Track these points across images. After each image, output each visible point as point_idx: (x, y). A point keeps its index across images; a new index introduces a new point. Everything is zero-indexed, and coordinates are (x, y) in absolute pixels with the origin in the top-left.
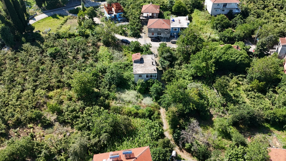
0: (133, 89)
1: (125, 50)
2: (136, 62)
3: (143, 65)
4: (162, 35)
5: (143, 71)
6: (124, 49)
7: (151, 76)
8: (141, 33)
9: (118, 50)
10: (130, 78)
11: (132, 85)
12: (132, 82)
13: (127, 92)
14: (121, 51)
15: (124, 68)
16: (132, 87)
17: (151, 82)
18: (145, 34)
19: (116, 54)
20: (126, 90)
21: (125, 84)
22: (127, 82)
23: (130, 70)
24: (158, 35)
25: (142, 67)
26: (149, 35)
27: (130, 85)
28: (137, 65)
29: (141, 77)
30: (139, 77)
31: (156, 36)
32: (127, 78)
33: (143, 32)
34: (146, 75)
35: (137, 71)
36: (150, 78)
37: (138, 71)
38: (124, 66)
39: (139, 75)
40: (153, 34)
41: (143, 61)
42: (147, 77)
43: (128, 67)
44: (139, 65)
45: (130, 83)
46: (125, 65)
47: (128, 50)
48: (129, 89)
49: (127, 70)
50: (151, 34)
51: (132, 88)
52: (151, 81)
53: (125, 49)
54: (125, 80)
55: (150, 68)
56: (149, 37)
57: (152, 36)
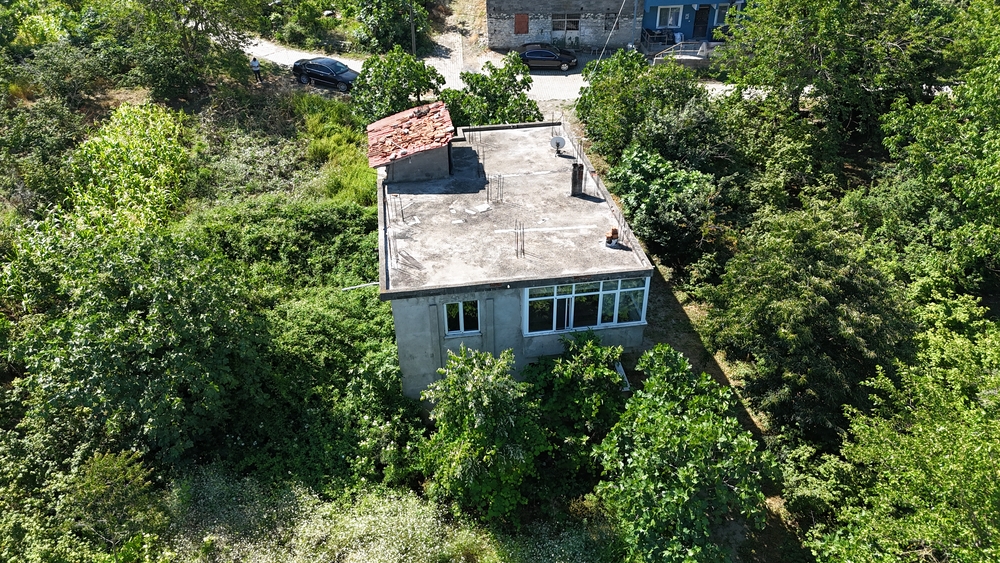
0: (389, 472)
1: (323, 121)
2: (408, 177)
3: (478, 203)
4: (586, 33)
5: (494, 255)
6: (312, 120)
7: (586, 311)
8: (441, 32)
9: (266, 129)
10: (350, 350)
11: (375, 429)
12: (379, 388)
14: (289, 134)
15: (292, 256)
16: (376, 449)
17: (589, 375)
18: (464, 33)
19: (248, 153)
20: (298, 490)
21: (296, 419)
22: (316, 397)
23: (354, 266)
24: (559, 34)
25: (469, 221)
26: (493, 33)
27: (355, 424)
28: (416, 205)
29: (471, 324)
30: (453, 324)
31: (546, 38)
32: (318, 346)
33: (454, 29)
34: (526, 300)
35: (428, 266)
36: (571, 329)
37: (433, 257)
38: (293, 234)
39: (452, 308)
40: (521, 28)
41: (480, 170)
42: (540, 318)
43: (338, 239)
44: (436, 206)
45: (349, 404)
46: (305, 226)
47: (343, 124)
48: (345, 471)
49: (328, 268)
50: (507, 26)
51: (380, 467)
52: (595, 360)
53: (319, 115)
54: (290, 367)
55: (556, 224)
56: (493, 49)
57: (514, 43)
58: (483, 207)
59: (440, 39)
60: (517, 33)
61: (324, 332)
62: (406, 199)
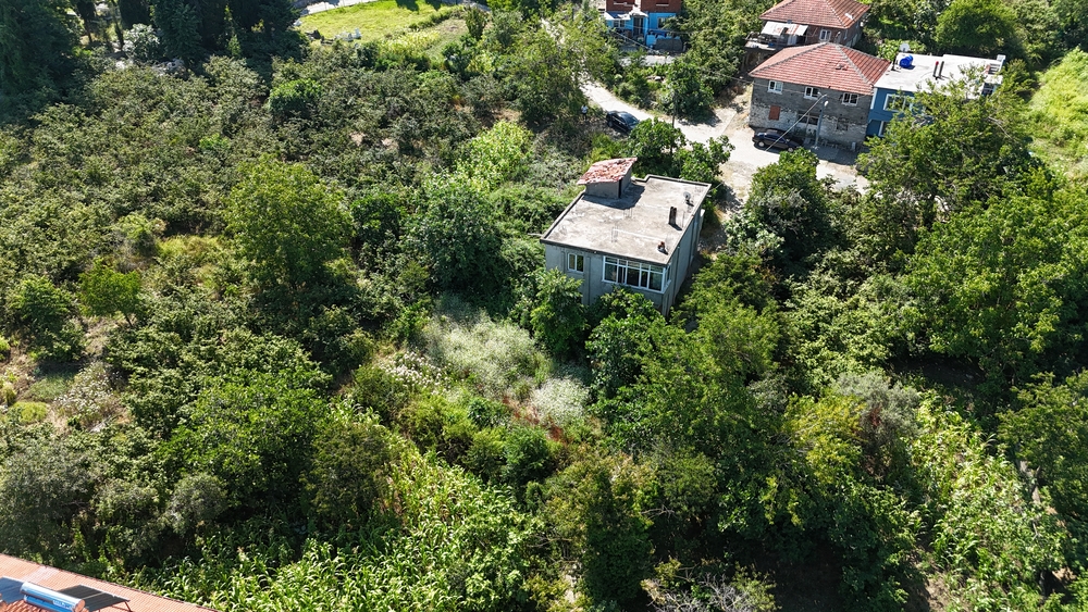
0: (521, 320)
2: (595, 194)
3: (619, 215)
4: (824, 128)
5: (603, 239)
6: (597, 151)
7: (633, 275)
8: (725, 107)
9: (571, 151)
13: (484, 324)
14: (581, 157)
15: (535, 221)
17: (615, 303)
18: (739, 110)
19: (553, 164)
20: (484, 313)
21: (498, 288)
22: (509, 282)
24: (802, 125)
25: (607, 221)
26: (753, 115)
27: (518, 298)
28: (589, 208)
29: (580, 267)
30: (572, 266)
31: (792, 126)
33: (736, 105)
34: (604, 262)
35: (570, 235)
36: (624, 284)
37: (576, 232)
38: (541, 210)
39: (572, 257)
40: (774, 116)
41: (637, 199)
44: (598, 211)
45: (520, 290)
46: (549, 208)
48: (506, 315)
50: (764, 112)
51: (519, 317)
53: (602, 149)
54: (503, 266)
55: (645, 234)
56: (750, 126)
57: (767, 125)
58: (617, 217)
59: (719, 112)
60: (770, 118)
61: (523, 255)
62: (587, 204)
